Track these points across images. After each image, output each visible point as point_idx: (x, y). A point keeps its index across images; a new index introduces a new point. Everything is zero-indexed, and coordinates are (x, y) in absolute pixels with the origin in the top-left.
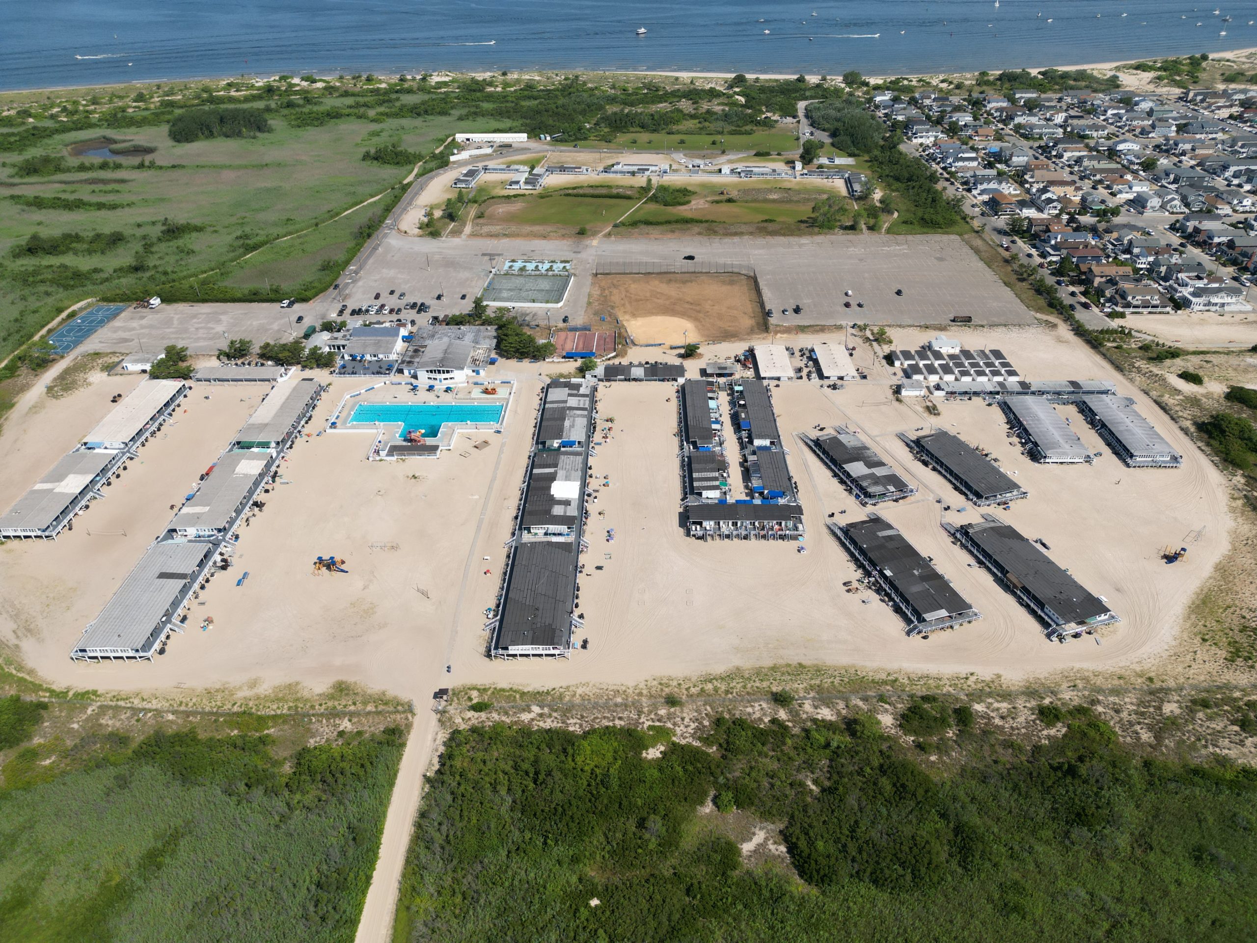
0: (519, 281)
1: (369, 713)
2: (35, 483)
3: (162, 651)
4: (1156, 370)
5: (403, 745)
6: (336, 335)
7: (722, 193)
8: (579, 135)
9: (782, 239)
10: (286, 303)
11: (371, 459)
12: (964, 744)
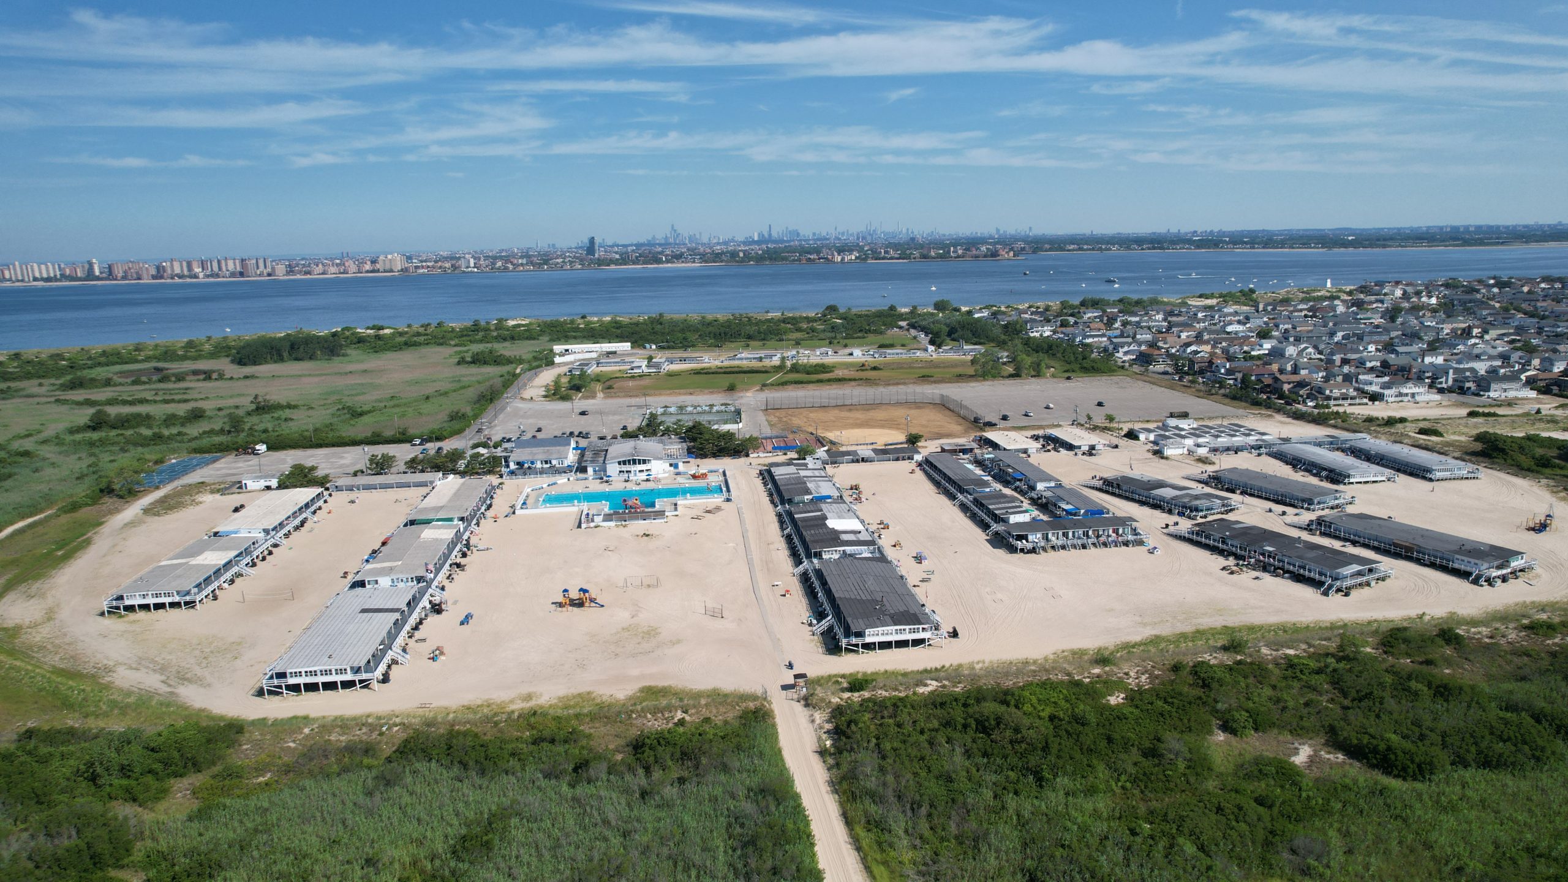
0: (681, 417)
2: (160, 561)
3: (385, 679)
4: (1392, 431)
6: (493, 450)
7: (863, 365)
8: (686, 343)
9: (949, 384)
10: (418, 441)
11: (584, 526)
12: (1471, 657)
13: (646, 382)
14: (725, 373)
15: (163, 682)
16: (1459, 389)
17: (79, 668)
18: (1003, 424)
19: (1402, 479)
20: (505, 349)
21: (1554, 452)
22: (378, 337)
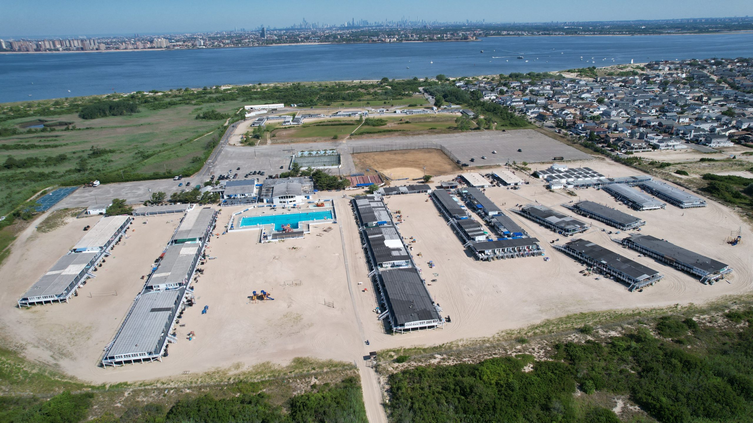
0: (310, 159)
1: (327, 373)
2: (46, 272)
3: (165, 355)
4: (663, 171)
5: (360, 388)
6: (216, 187)
7: (401, 120)
8: (312, 104)
10: (177, 178)
11: (262, 242)
12: (700, 337)
13: (292, 131)
14: (332, 125)
15: (51, 356)
16: (696, 141)
17: (7, 347)
18: (471, 165)
19: (669, 206)
20: (220, 108)
21: (741, 188)
22: (155, 99)
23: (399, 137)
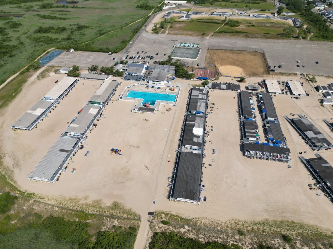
0: (184, 50)
1: (125, 218)
2: (28, 110)
3: (58, 180)
5: (136, 235)
6: (124, 65)
7: (250, 23)
9: (272, 40)
10: (110, 53)
11: (132, 111)
13: (182, 25)
14: (207, 22)
15: (13, 165)
23: (242, 38)
